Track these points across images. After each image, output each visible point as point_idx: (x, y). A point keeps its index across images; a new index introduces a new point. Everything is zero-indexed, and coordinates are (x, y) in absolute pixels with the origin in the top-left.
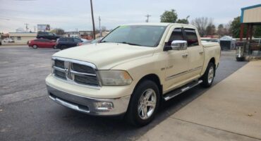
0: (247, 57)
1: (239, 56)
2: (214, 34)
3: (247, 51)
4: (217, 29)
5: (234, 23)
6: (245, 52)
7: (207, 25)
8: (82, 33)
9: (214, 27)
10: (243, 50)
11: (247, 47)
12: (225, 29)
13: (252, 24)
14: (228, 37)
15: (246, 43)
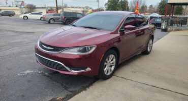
0: (169, 29)
1: (164, 28)
2: (146, 12)
3: (169, 24)
4: (148, 9)
5: (160, 4)
6: (167, 25)
7: (141, 6)
8: (49, 9)
9: (146, 7)
10: (166, 23)
11: (170, 21)
12: (154, 9)
13: (174, 4)
14: (156, 14)
15: (169, 19)
